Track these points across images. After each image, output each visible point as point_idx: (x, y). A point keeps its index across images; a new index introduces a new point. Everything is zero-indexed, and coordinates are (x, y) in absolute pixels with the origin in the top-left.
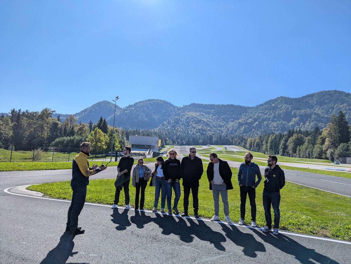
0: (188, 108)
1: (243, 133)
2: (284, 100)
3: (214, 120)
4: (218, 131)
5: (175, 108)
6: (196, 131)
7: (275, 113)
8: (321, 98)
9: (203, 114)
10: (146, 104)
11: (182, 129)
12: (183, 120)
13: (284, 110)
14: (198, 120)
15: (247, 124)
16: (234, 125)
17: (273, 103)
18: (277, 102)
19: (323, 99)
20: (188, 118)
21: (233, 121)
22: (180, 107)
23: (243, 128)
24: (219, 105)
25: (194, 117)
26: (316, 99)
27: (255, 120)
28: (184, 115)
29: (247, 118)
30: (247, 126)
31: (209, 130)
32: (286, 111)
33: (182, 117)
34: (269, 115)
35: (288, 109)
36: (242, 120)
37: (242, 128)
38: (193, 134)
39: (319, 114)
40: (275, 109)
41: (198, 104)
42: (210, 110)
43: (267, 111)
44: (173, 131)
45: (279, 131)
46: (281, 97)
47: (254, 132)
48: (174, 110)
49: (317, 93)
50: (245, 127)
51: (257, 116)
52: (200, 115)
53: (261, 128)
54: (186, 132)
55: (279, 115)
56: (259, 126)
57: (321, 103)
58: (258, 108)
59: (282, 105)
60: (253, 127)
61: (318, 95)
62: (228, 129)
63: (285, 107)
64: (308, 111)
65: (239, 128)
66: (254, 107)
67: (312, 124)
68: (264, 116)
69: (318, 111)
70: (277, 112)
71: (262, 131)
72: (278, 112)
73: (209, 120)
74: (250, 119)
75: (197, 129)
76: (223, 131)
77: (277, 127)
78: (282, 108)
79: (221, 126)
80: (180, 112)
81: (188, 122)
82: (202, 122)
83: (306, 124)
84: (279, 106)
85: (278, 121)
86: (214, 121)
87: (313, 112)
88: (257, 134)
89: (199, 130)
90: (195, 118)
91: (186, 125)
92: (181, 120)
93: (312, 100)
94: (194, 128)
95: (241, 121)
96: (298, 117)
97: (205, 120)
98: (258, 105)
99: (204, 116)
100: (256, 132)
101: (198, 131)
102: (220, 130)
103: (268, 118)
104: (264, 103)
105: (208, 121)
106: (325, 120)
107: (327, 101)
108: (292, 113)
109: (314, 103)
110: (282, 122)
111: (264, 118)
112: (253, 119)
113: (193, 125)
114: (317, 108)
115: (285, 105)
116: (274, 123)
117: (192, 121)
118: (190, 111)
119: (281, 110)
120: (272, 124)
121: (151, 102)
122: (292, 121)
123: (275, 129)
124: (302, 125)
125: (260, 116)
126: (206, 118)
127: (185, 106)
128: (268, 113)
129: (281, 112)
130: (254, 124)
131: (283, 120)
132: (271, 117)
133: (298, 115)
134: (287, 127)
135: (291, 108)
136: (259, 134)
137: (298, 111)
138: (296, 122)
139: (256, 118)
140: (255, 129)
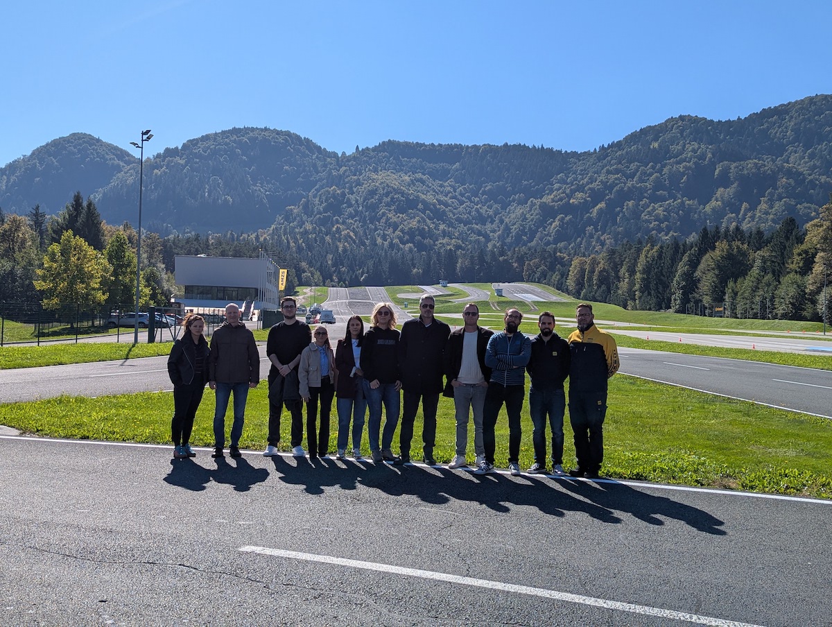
0: (371, 158)
1: (556, 241)
2: (690, 127)
3: (459, 197)
4: (473, 237)
5: (329, 160)
6: (399, 238)
7: (660, 171)
8: (809, 120)
9: (424, 177)
11: (354, 231)
12: (357, 201)
13: (689, 162)
14: (407, 199)
15: (567, 209)
16: (528, 216)
17: (656, 140)
18: (668, 136)
19: (817, 121)
20: (373, 193)
21: (522, 202)
22: (344, 153)
23: (557, 223)
24: (475, 146)
25: (394, 189)
26: (793, 124)
27: (597, 197)
28: (359, 184)
29: (568, 191)
30: (568, 218)
31: (444, 231)
32: (695, 163)
33: (351, 188)
34: (641, 180)
35: (703, 157)
36: (552, 196)
37: (554, 224)
38: (392, 246)
39: (801, 174)
40: (659, 156)
41: (407, 145)
42: (446, 166)
43: (633, 166)
44: (323, 240)
45: (671, 232)
46: (682, 118)
47: (591, 236)
48: (325, 166)
49: (796, 102)
50: (562, 220)
51: (601, 181)
52: (413, 183)
53: (615, 223)
54: (368, 242)
55: (675, 179)
56: (609, 217)
57: (807, 138)
58: (607, 155)
59: (684, 146)
60: (590, 222)
61: (802, 109)
62: (508, 229)
63: (694, 151)
64: (768, 164)
65: (542, 223)
66: (592, 151)
67: (778, 206)
68: (625, 183)
69: (799, 165)
70: (666, 170)
71: (619, 233)
72: (669, 167)
73: (443, 198)
74: (579, 195)
75: (402, 231)
76: (491, 234)
77: (666, 219)
78: (684, 156)
79: (482, 220)
80: (345, 171)
81: (373, 208)
82: (420, 206)
83: (759, 208)
84: (675, 148)
85: (670, 198)
86: (462, 203)
87: (783, 167)
88: (603, 244)
89: (411, 233)
90: (397, 191)
91: (365, 217)
92: (349, 199)
93: (779, 127)
94: (395, 226)
95: (550, 200)
96: (735, 185)
97: (430, 198)
98: (606, 146)
99: (428, 186)
100: (599, 238)
101: (407, 237)
102: (479, 233)
103: (636, 188)
104: (626, 139)
105: (440, 202)
106: (818, 194)
107: (828, 129)
108: (717, 172)
109: (786, 135)
110: (682, 200)
111: (626, 189)
112: (587, 195)
113: (389, 216)
114: (796, 152)
115: (693, 145)
116: (656, 206)
117: (388, 205)
118: (380, 168)
119: (679, 163)
120: (652, 210)
121: (244, 136)
122: (714, 199)
123: (659, 225)
124: (747, 211)
125: (613, 182)
126: (434, 191)
127: (360, 149)
128: (638, 174)
129: (681, 168)
130: (590, 211)
131: (685, 195)
132: (649, 185)
133: (736, 179)
134: (700, 217)
135: (714, 154)
136: (608, 241)
137: (734, 165)
138: (729, 200)
139: (599, 189)
140: (594, 228)
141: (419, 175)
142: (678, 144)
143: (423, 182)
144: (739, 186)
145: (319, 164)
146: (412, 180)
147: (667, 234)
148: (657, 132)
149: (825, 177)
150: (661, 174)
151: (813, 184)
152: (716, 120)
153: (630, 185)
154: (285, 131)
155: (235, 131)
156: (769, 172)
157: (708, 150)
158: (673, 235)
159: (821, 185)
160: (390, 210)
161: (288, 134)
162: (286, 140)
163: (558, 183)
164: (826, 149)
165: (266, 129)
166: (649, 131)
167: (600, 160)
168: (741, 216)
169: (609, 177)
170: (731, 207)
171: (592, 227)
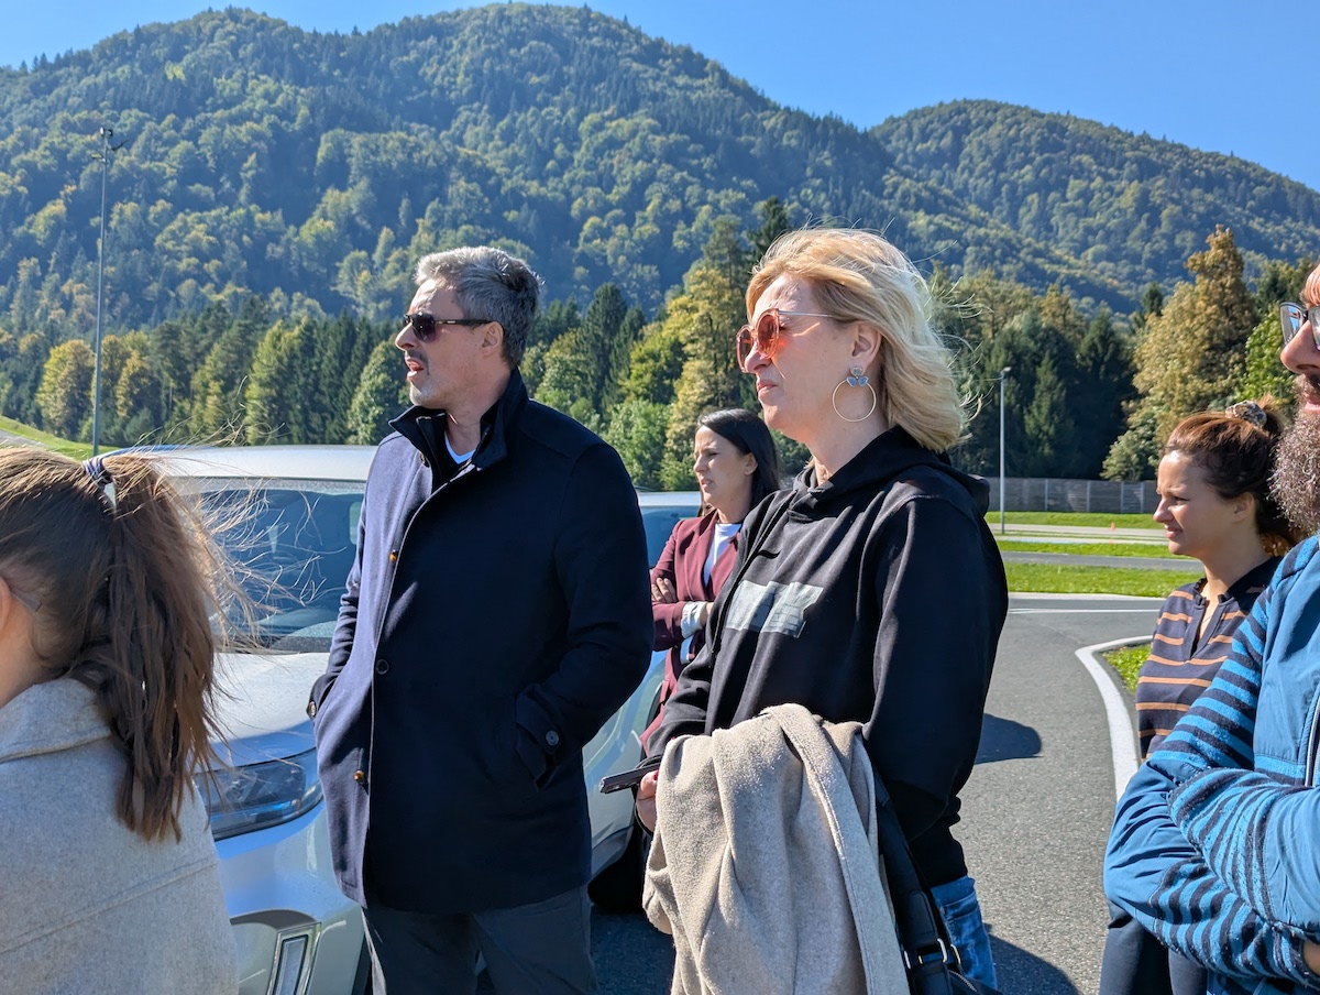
2: (254, 39)
7: (193, 136)
8: (498, 55)
13: (258, 121)
17: (176, 57)
18: (204, 54)
19: (514, 61)
26: (466, 59)
27: (42, 187)
32: (272, 126)
34: (149, 156)
35: (286, 114)
39: (490, 173)
40: (189, 101)
43: (129, 117)
45: (229, 285)
46: (233, 15)
47: (36, 282)
49: (472, 11)
51: (52, 148)
53: (92, 255)
55: (229, 160)
56: (78, 234)
57: (498, 94)
58: (56, 83)
59: (245, 83)
60: (26, 247)
61: (484, 28)
63: (267, 96)
64: (429, 145)
68: (112, 159)
69: (485, 151)
70: (207, 136)
71: (106, 279)
72: (214, 129)
77: (217, 251)
78: (246, 105)
83: (415, 240)
84: (224, 85)
85: (219, 201)
87: (457, 155)
88: (68, 304)
98: (51, 59)
100: (56, 289)
103: (139, 172)
104: (101, 47)
106: (528, 220)
107: (535, 80)
108: (321, 154)
109: (455, 83)
110: (249, 212)
111: (114, 171)
114: (475, 122)
115: (265, 82)
116: (189, 219)
119: (237, 120)
120: (180, 229)
122: (317, 213)
123: (199, 267)
124: (391, 245)
125: (83, 153)
128: (142, 138)
129: (243, 132)
130: (28, 219)
131: (255, 197)
132: (169, 167)
133: (364, 172)
134: (288, 254)
135: (312, 110)
136: (80, 299)
137: (357, 140)
138: (350, 220)
139: (46, 167)
140: (40, 263)
142: (229, 75)
144: (372, 187)
147: (218, 290)
148: (180, 40)
149: (535, 183)
150: (196, 143)
151: (516, 200)
152: (307, 29)
153: (124, 164)
156: (431, 163)
157: (299, 99)
158: (235, 293)
159: (536, 203)
164: (533, 123)
166: (158, 35)
167: (39, 90)
168: (377, 257)
169: (70, 140)
170: (356, 235)
171: (34, 260)
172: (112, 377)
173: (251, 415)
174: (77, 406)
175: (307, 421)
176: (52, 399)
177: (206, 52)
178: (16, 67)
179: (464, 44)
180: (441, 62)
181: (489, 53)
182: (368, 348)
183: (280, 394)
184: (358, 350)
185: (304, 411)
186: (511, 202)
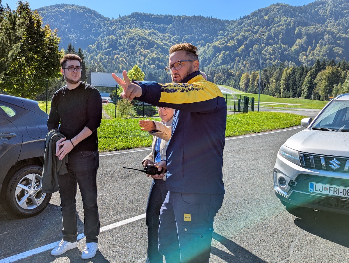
0: (127, 21)
1: (222, 64)
2: (282, 9)
5: (106, 22)
6: (147, 62)
7: (270, 30)
8: (337, 7)
9: (156, 31)
10: (54, 12)
11: (125, 58)
12: (124, 43)
13: (283, 26)
14: (149, 42)
15: (226, 48)
16: (207, 52)
17: (266, 15)
19: (340, 7)
20: (132, 39)
21: (203, 45)
22: (113, 18)
23: (221, 55)
24: (179, 16)
25: (142, 37)
26: (329, 8)
27: (240, 42)
28: (124, 34)
29: (226, 40)
30: (227, 53)
32: (286, 27)
33: (120, 37)
34: (261, 35)
36: (219, 42)
38: (145, 66)
39: (334, 33)
40: (269, 23)
41: (145, 15)
42: (165, 26)
43: (257, 28)
45: (276, 60)
46: (278, 4)
47: (239, 62)
48: (105, 25)
50: (224, 54)
51: (242, 35)
53: (249, 56)
55: (277, 35)
56: (247, 52)
57: (336, 15)
58: (243, 22)
59: (280, 18)
60: (237, 55)
63: (285, 21)
64: (320, 28)
65: (214, 55)
67: (325, 48)
68: (253, 37)
69: (333, 28)
70: (272, 30)
71: (252, 61)
72: (274, 29)
73: (166, 42)
74: (232, 42)
75: (149, 58)
77: (274, 54)
78: (281, 23)
80: (116, 28)
81: (133, 47)
82: (155, 46)
83: (316, 49)
84: (276, 19)
85: (275, 43)
87: (326, 30)
88: (245, 66)
89: (153, 60)
91: (129, 51)
92: (120, 43)
94: (145, 56)
95: (218, 44)
96: (305, 38)
97: (159, 42)
99: (157, 36)
100: (242, 63)
101: (151, 62)
103: (259, 39)
104: (252, 14)
105: (165, 44)
106: (342, 43)
107: (345, 11)
108: (296, 32)
109: (326, 14)
110: (281, 45)
111: (254, 39)
112: (236, 42)
113: (142, 51)
114: (331, 22)
115: (284, 18)
116: (268, 47)
117: (140, 45)
118: (133, 26)
119: (278, 26)
120: (267, 49)
121: (62, 9)
122: (295, 44)
123: (270, 57)
124: (311, 50)
125: (248, 35)
126: (161, 39)
127: (121, 16)
128: (259, 32)
129: (280, 29)
130: (237, 49)
131: (281, 42)
132: (264, 37)
133: (305, 35)
134: (289, 53)
135: (294, 23)
136: (247, 65)
137: (304, 28)
138: (302, 45)
139: (241, 39)
140: (240, 58)
141: (153, 30)
142: (277, 17)
143: (155, 34)
144: (307, 38)
145: (102, 24)
146: (150, 33)
147: (274, 61)
148: (267, 11)
149: (344, 34)
150: (270, 32)
151: (340, 38)
152: (294, 6)
153: (256, 37)
154: (83, 7)
155: (57, 6)
156: (320, 32)
157: (292, 21)
158: (278, 62)
159: (344, 39)
160: (141, 48)
161: (85, 8)
162: (84, 11)
163: (220, 35)
164: (344, 21)
165: (73, 5)
166: (263, 10)
167: (239, 24)
168: (308, 53)
169: (245, 33)
170: (303, 48)
171: (239, 57)
172: (254, 80)
173: (282, 87)
174: (247, 86)
175: (293, 88)
176: (242, 85)
177: (272, 13)
178: (235, 20)
179: (329, 5)
180: (323, 10)
181: (334, 7)
182: (307, 72)
183: (288, 82)
184: (304, 73)
185: (293, 86)
186: (338, 39)
